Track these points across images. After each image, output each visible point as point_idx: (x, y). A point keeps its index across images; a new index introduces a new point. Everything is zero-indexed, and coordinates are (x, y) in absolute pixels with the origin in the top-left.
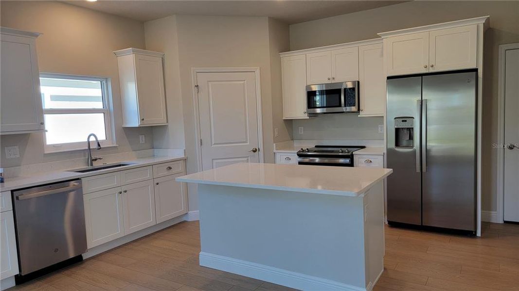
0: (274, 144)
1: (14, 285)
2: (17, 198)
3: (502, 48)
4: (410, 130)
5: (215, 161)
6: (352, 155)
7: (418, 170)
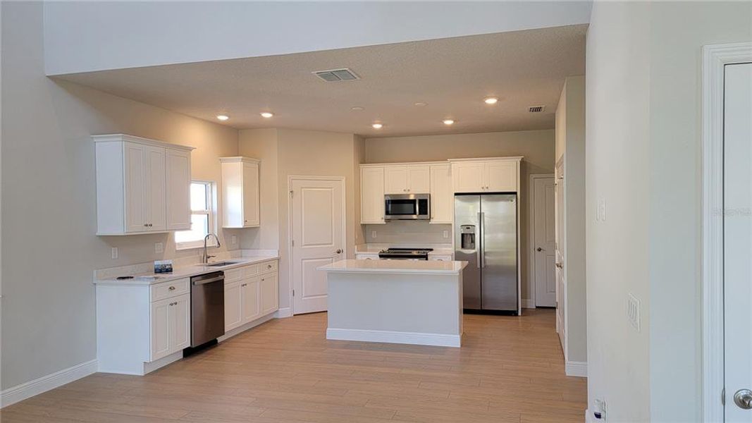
0: (356, 247)
1: (182, 357)
2: (194, 283)
3: (532, 176)
4: (473, 235)
5: (304, 261)
6: (427, 255)
7: (479, 266)
